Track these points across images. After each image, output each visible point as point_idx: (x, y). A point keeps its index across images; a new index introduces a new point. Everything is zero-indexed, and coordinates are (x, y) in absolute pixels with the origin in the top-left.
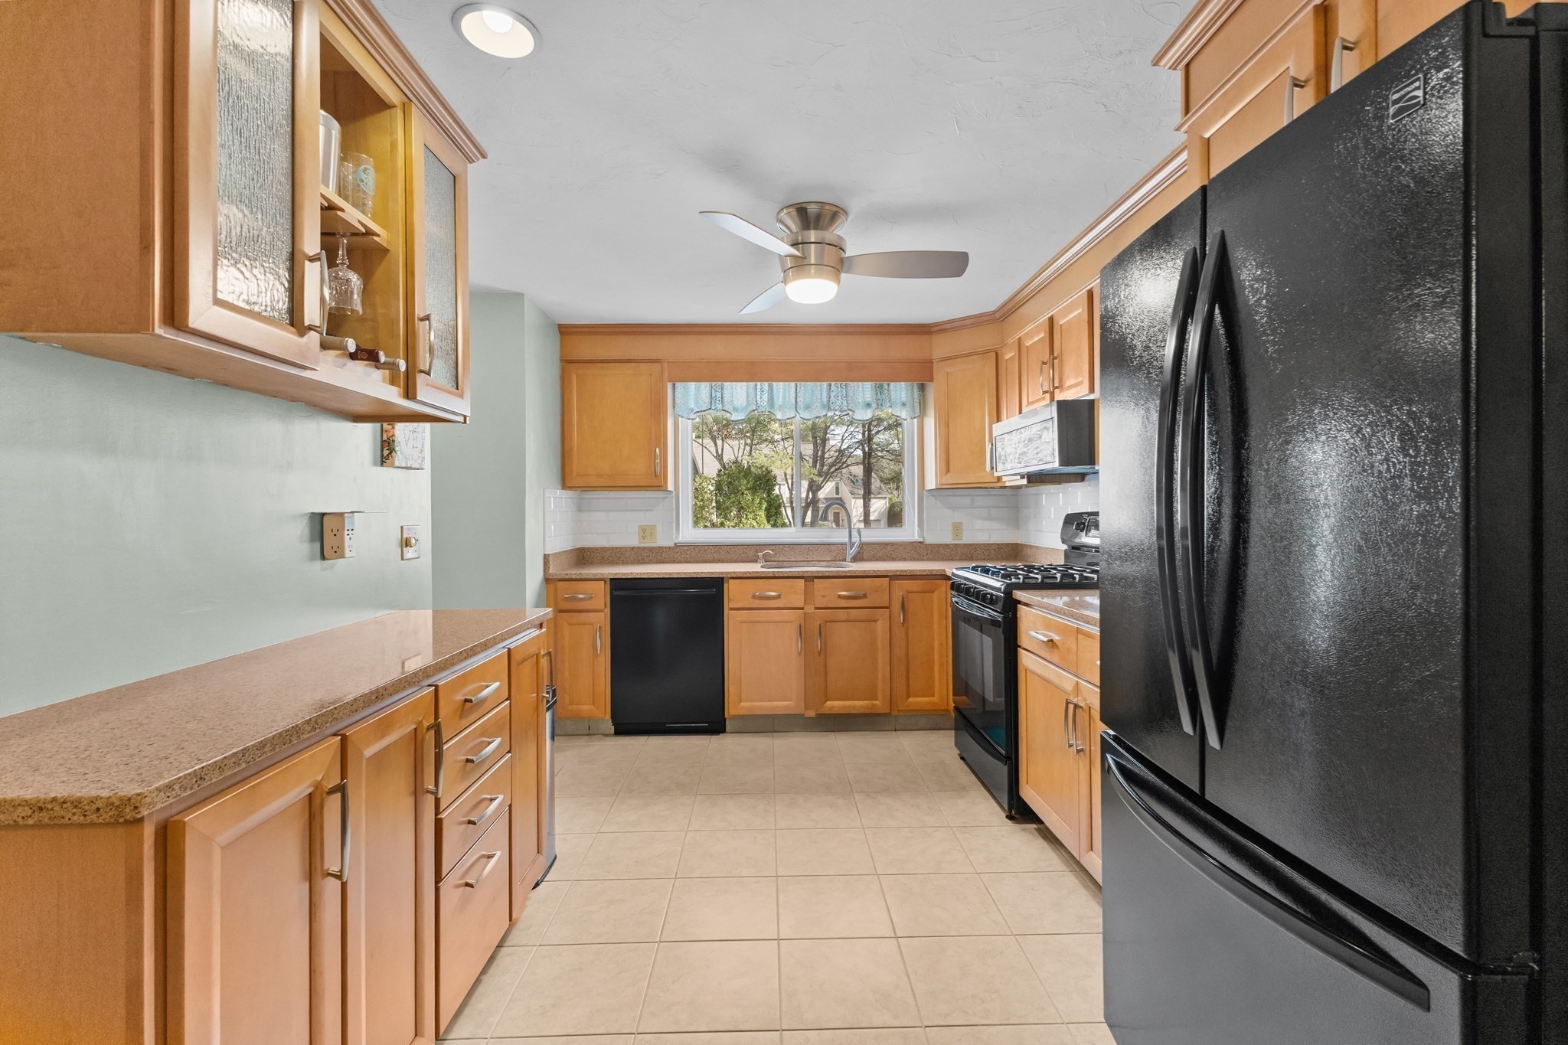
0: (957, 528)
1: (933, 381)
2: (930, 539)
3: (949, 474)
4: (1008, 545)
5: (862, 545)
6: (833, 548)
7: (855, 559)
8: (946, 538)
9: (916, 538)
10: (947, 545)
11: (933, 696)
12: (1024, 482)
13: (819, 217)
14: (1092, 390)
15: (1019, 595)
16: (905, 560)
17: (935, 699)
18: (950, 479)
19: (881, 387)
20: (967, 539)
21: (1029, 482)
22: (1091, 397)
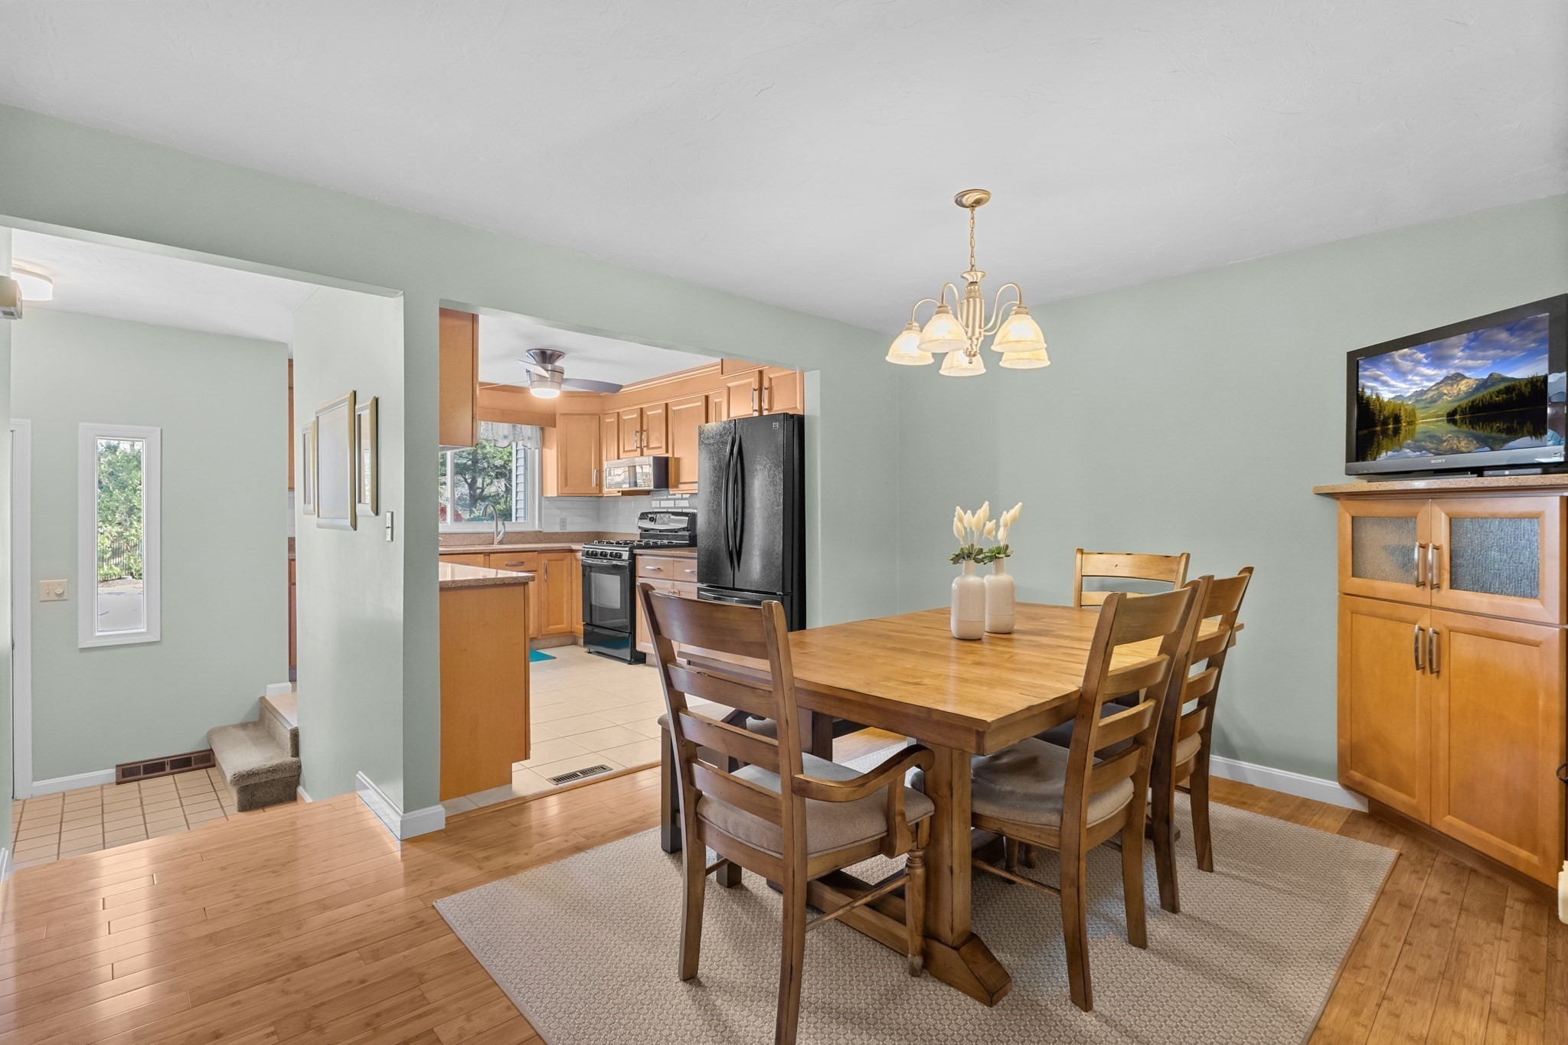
0: (563, 522)
1: (555, 427)
2: (546, 530)
3: (567, 488)
4: (593, 533)
5: (506, 533)
6: (482, 536)
7: (501, 543)
8: (557, 529)
9: (537, 528)
10: (557, 533)
11: (563, 624)
12: (620, 494)
13: (552, 355)
14: (667, 452)
15: (637, 551)
16: (530, 543)
17: (564, 626)
18: (567, 490)
19: (515, 426)
20: (570, 529)
21: (623, 494)
22: (666, 455)
